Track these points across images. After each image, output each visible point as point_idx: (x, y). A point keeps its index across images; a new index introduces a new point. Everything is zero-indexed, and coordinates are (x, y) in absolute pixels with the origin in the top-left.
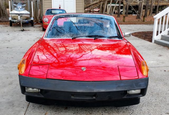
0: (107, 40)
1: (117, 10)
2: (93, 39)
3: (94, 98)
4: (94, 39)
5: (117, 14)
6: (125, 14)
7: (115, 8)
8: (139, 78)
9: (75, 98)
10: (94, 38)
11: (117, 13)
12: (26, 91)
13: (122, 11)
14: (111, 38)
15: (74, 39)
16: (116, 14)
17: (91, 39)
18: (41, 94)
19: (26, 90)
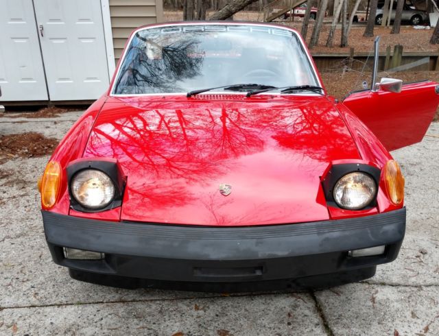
0: (282, 97)
1: (363, 9)
2: (243, 96)
3: (258, 273)
4: (248, 96)
5: (365, 23)
6: (391, 24)
7: (360, 5)
8: (379, 211)
9: (205, 275)
10: (246, 93)
11: (363, 19)
12: (65, 256)
13: (380, 16)
14: (292, 92)
15: (193, 96)
16: (360, 23)
17: (239, 96)
18: (107, 265)
19: (65, 253)
